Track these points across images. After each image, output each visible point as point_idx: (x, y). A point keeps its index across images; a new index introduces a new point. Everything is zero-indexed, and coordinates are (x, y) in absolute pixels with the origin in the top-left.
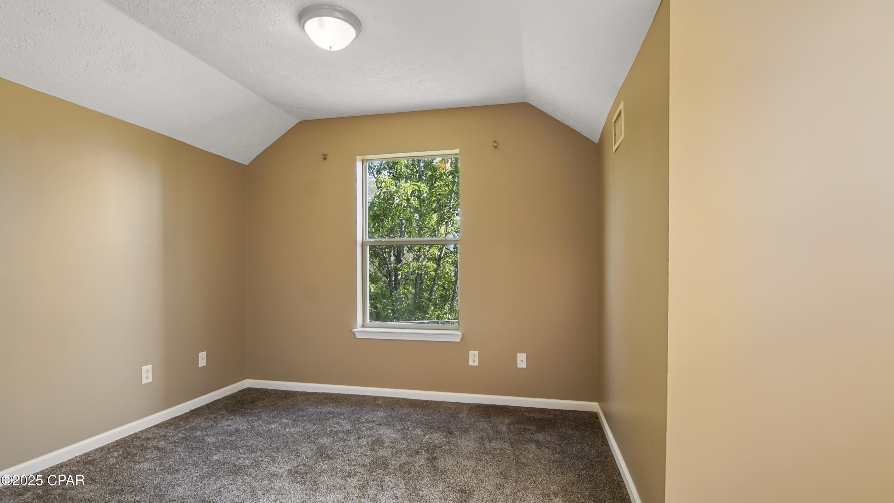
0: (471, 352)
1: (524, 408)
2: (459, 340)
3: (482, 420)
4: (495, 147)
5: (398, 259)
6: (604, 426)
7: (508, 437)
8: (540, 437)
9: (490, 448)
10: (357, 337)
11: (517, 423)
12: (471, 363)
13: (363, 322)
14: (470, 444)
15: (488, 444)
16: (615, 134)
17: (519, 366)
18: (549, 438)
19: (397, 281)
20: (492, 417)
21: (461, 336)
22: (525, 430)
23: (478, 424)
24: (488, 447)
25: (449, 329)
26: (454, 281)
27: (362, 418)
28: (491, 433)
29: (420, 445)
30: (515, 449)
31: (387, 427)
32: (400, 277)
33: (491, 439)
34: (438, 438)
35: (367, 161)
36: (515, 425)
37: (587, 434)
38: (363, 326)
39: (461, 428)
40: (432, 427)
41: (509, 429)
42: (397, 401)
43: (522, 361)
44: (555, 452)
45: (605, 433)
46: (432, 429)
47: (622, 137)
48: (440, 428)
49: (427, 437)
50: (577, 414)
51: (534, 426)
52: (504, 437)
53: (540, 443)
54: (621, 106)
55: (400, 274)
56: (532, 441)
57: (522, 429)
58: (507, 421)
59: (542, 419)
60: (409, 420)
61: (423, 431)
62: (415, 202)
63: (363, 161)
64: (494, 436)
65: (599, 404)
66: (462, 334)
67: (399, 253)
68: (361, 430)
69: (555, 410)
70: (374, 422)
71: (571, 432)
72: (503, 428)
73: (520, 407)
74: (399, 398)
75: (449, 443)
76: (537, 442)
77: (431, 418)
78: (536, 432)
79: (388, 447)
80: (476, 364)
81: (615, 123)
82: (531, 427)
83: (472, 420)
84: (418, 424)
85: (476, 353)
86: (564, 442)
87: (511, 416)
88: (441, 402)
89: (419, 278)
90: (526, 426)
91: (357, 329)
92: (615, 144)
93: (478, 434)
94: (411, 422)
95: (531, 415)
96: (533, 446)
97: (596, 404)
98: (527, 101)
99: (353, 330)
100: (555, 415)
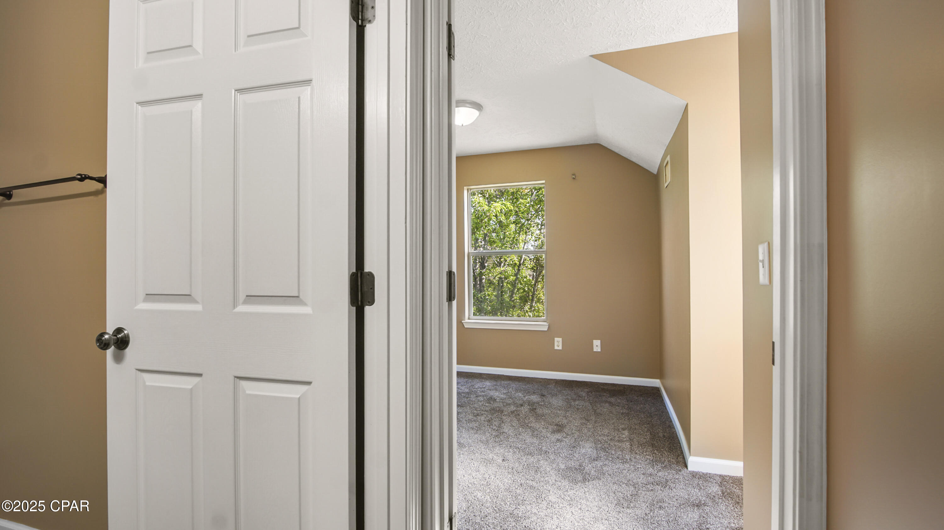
0: (556, 339)
1: (599, 383)
2: (546, 329)
3: (566, 389)
4: (574, 178)
5: (482, 264)
6: (663, 395)
7: (588, 399)
8: (612, 400)
9: (575, 405)
10: (465, 327)
11: (594, 392)
12: (556, 348)
13: (469, 316)
14: (559, 402)
15: (573, 403)
16: (666, 175)
17: (595, 350)
18: (619, 401)
19: (482, 285)
20: (574, 387)
21: (547, 327)
22: (600, 396)
23: (564, 391)
24: (573, 404)
25: (538, 321)
26: (533, 285)
27: (475, 386)
28: (575, 397)
29: (522, 402)
30: (593, 406)
31: (495, 391)
32: (484, 281)
33: (575, 400)
34: (535, 398)
35: (471, 189)
36: (592, 392)
37: (649, 399)
38: (469, 319)
39: (551, 393)
40: (529, 392)
41: (588, 395)
42: (498, 376)
43: (597, 346)
44: (623, 408)
45: (664, 399)
46: (529, 393)
47: (670, 181)
48: (535, 393)
49: (526, 398)
50: (642, 388)
51: (607, 393)
52: (584, 399)
53: (612, 403)
54: (668, 158)
55: (484, 278)
56: (606, 402)
57: (598, 395)
58: (586, 390)
59: (614, 390)
60: (511, 387)
61: (522, 394)
62: (502, 218)
63: (468, 189)
64: (577, 398)
65: (660, 381)
66: (549, 325)
67: (483, 260)
68: (476, 392)
69: (624, 385)
70: (484, 388)
71: (636, 398)
72: (583, 394)
73: (596, 383)
74: (499, 375)
75: (544, 401)
76: (610, 403)
77: (527, 387)
78: (609, 397)
79: (500, 402)
80: (560, 348)
81: (665, 167)
82: (605, 394)
83: (559, 388)
84: (518, 390)
85: (560, 339)
86: (631, 403)
87: (589, 387)
88: (532, 378)
89: (501, 282)
90: (601, 393)
91: (465, 320)
92: (666, 182)
93: (564, 397)
94: (512, 389)
95: (605, 387)
96: (607, 404)
97: (658, 381)
98: (598, 143)
99: (463, 321)
100: (624, 388)
